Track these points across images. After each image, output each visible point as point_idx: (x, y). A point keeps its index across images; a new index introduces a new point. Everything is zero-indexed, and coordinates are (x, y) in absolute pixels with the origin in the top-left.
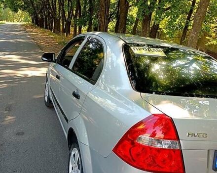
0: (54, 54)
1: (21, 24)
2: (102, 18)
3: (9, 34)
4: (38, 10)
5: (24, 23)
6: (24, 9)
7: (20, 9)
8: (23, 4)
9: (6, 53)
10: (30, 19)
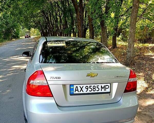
0: (30, 52)
1: (34, 37)
2: (79, 27)
3: (24, 45)
4: (43, 27)
5: (36, 36)
6: (35, 27)
7: (33, 28)
8: (34, 24)
9: (18, 56)
10: (40, 33)
